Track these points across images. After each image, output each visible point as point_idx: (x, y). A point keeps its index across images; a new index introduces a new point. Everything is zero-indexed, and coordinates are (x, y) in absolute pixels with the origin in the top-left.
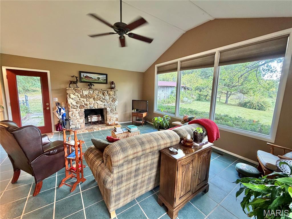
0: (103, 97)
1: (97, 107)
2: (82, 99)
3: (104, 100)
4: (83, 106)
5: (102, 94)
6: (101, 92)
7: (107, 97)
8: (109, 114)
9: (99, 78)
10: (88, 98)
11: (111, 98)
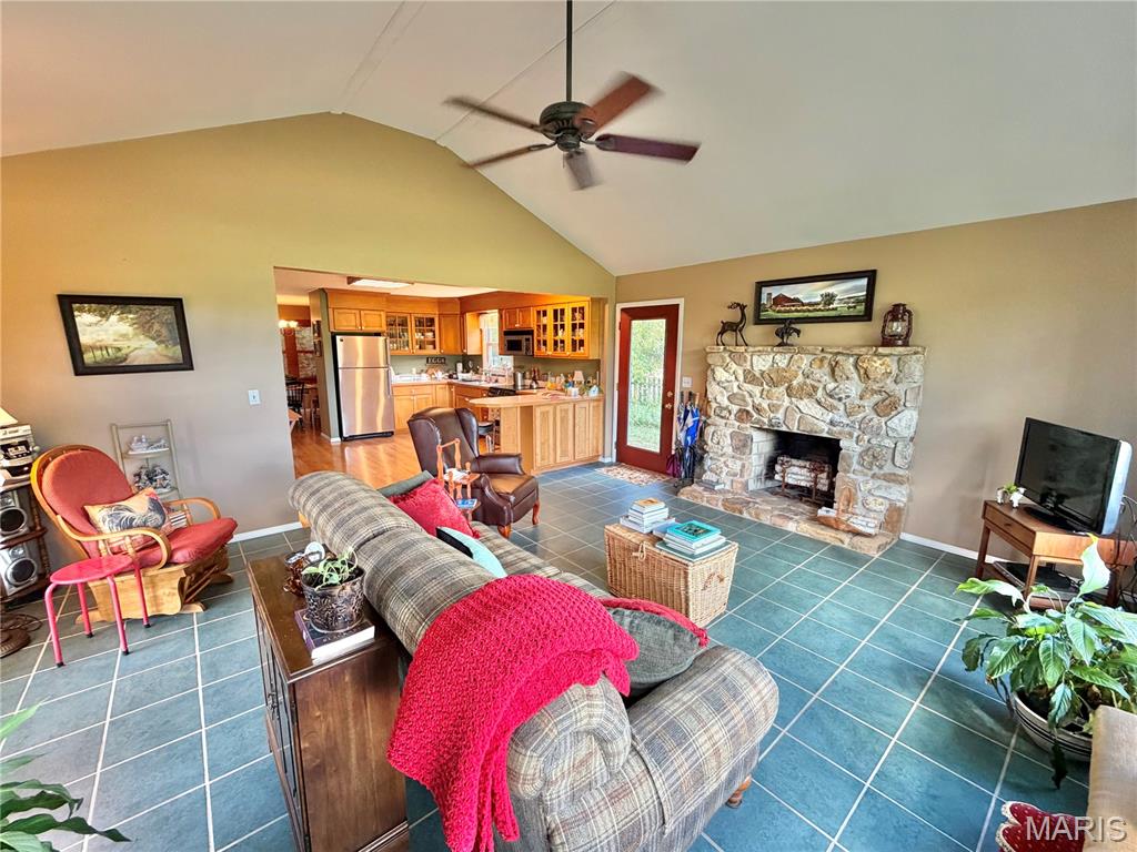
0: (831, 386)
1: (799, 429)
2: (747, 387)
3: (831, 396)
4: (748, 412)
5: (826, 369)
6: (822, 360)
7: (851, 387)
9: (829, 298)
10: (767, 384)
11: (874, 392)
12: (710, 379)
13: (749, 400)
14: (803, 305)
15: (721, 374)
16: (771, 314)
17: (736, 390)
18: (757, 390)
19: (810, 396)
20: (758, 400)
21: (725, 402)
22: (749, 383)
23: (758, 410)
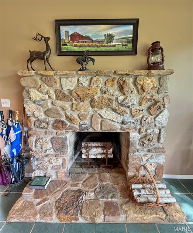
0: (121, 98)
1: (101, 129)
2: (60, 103)
3: (122, 105)
4: (62, 122)
5: (116, 86)
6: (113, 80)
7: (134, 98)
8: (134, 152)
9: (110, 38)
10: (75, 100)
11: (148, 100)
12: (26, 99)
13: (62, 113)
14: (92, 41)
15: (35, 94)
16: (69, 47)
17: (50, 106)
18: (67, 105)
19: (108, 106)
20: (69, 113)
21: (43, 116)
22: (61, 100)
23: (71, 120)
